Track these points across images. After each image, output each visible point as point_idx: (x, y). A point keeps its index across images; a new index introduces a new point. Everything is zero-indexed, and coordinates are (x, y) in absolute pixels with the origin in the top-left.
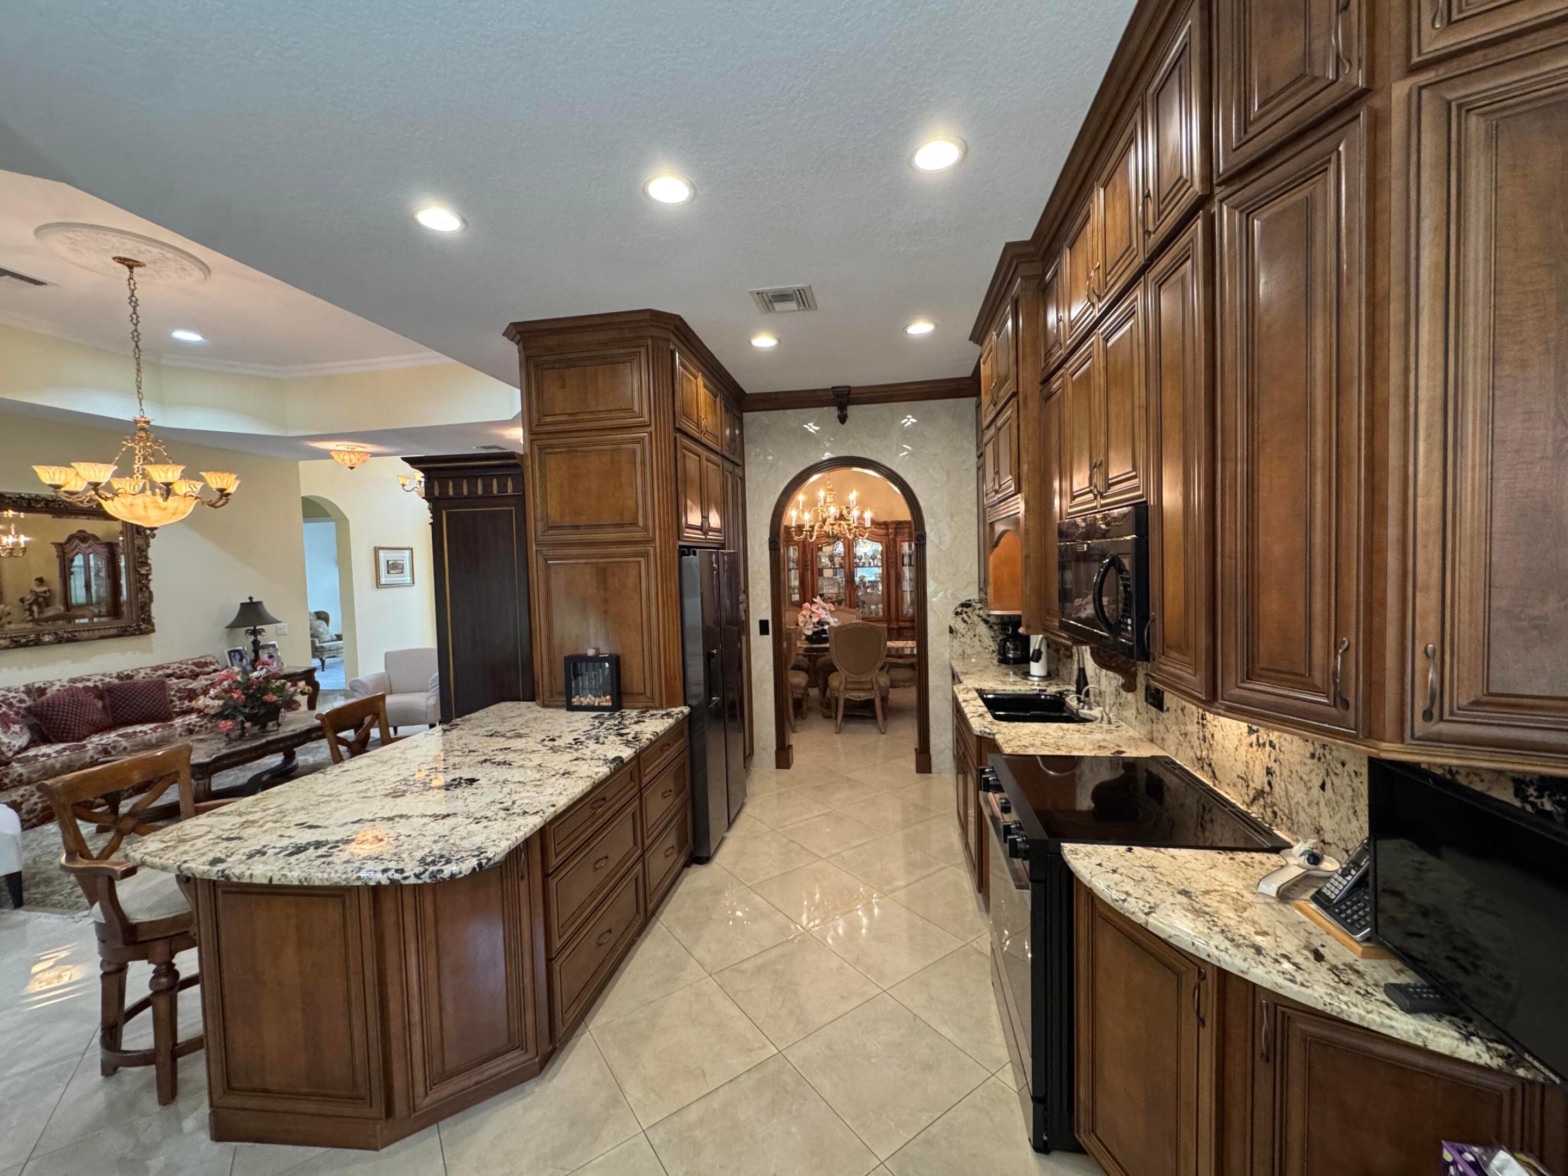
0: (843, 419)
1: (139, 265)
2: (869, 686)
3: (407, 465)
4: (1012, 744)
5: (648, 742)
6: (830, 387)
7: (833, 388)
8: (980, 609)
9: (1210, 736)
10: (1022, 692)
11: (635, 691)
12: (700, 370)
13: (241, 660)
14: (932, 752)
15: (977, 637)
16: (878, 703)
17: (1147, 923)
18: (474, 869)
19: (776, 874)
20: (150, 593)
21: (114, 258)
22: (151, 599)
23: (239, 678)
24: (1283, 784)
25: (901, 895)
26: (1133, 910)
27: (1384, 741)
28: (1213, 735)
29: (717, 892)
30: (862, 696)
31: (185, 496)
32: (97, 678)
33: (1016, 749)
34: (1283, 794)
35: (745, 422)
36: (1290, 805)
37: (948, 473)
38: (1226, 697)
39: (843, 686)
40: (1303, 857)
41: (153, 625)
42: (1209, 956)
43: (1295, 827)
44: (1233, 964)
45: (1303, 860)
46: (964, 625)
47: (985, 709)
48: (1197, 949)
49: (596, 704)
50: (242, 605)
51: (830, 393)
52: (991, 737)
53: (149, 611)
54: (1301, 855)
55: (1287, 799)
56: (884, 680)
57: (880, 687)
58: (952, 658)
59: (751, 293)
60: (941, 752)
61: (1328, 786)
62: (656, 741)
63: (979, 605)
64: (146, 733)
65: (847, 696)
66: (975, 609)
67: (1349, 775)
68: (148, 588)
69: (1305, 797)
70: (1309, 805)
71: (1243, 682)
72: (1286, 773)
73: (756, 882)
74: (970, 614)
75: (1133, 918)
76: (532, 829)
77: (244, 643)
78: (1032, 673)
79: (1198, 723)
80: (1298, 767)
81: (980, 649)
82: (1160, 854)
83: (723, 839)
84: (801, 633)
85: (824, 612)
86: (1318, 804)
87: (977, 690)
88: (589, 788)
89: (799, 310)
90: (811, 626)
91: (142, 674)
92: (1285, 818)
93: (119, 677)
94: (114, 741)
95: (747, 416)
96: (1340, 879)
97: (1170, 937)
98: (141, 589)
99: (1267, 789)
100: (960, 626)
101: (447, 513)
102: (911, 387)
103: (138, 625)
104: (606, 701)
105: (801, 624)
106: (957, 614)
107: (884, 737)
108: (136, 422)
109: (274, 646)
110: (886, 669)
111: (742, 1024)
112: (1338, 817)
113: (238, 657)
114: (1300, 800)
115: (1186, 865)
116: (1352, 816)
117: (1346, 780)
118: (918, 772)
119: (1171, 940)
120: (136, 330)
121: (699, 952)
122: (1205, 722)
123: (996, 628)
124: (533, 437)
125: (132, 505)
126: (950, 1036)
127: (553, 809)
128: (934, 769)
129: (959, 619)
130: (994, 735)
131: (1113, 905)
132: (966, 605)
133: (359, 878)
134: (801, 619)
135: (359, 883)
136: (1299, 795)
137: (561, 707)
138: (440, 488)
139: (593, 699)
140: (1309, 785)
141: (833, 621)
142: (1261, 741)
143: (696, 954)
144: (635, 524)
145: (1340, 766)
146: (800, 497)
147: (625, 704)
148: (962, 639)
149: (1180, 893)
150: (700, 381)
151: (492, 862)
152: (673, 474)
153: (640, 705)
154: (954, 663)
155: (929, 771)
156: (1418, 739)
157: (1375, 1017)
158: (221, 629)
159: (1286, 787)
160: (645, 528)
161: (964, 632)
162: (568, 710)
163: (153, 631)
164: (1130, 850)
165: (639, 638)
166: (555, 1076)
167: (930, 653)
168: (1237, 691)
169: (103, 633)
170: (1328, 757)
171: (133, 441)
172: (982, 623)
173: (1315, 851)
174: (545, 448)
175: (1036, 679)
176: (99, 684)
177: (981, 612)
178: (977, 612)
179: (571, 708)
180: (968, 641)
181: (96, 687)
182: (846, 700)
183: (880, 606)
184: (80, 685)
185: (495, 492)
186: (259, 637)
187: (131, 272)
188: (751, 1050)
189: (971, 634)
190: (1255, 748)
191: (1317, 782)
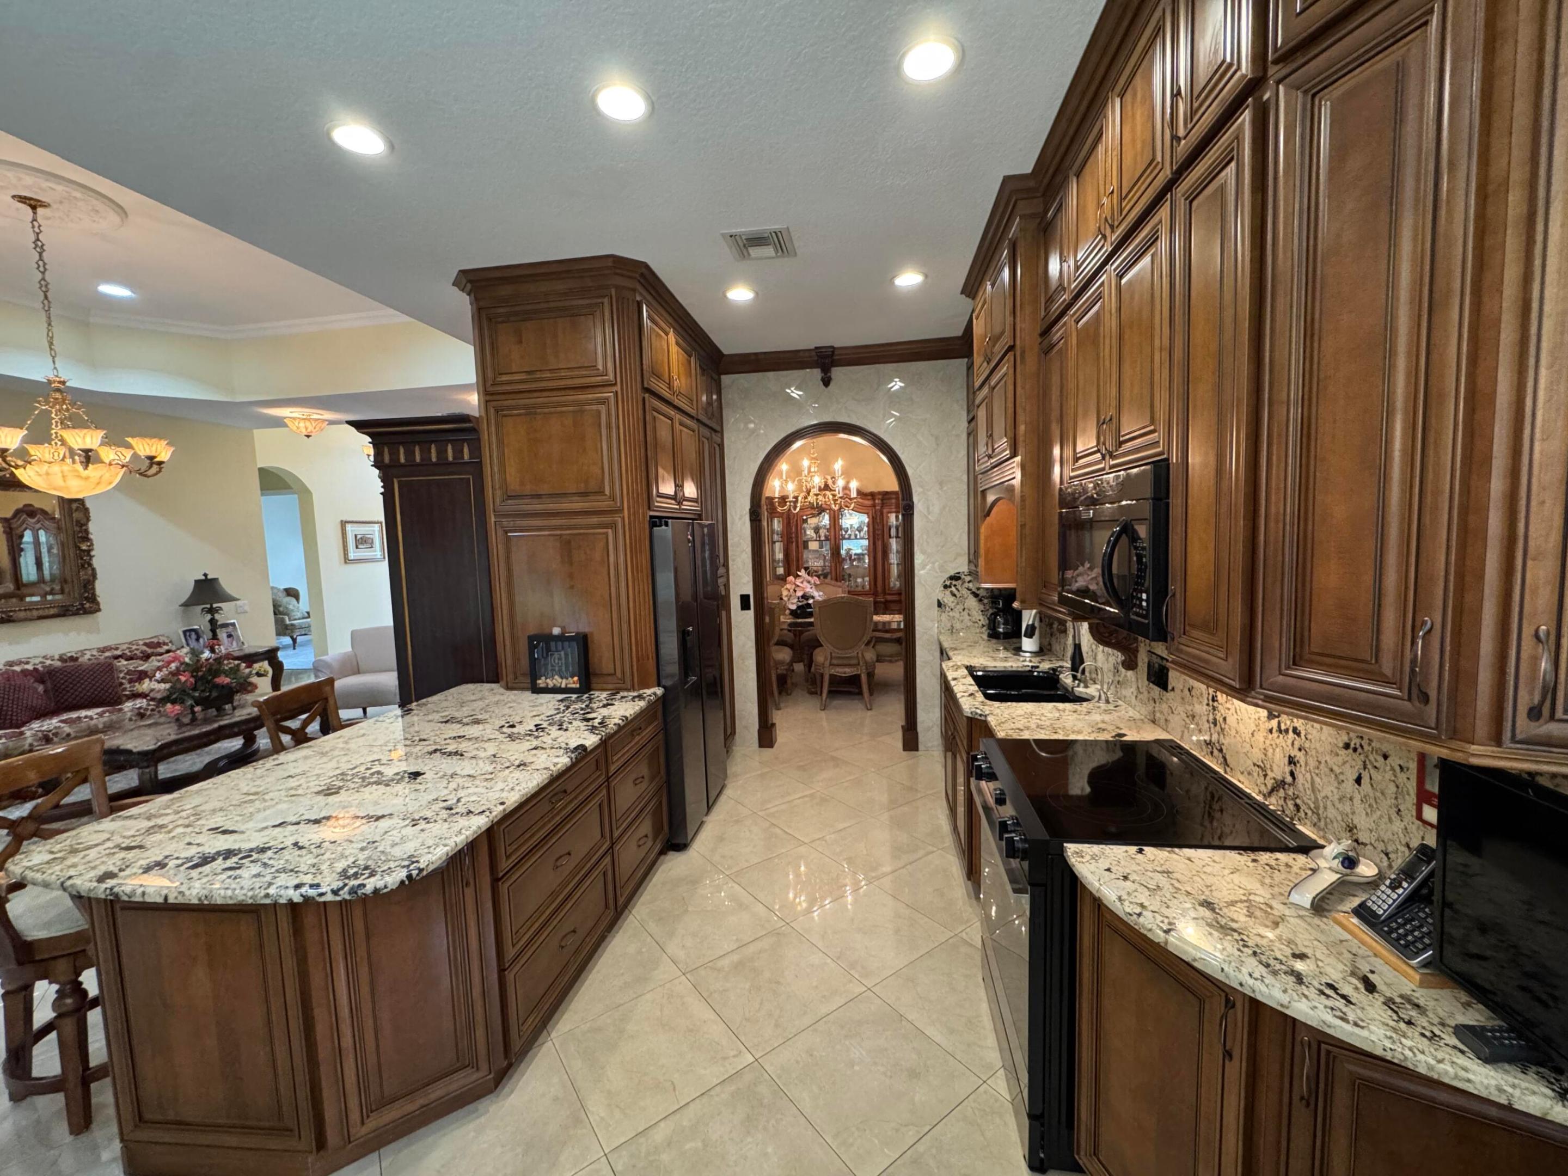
0: (826, 382)
1: (44, 205)
2: (854, 662)
3: (353, 429)
4: (1005, 726)
5: (615, 728)
6: (812, 347)
7: (816, 348)
8: (969, 582)
9: (1221, 720)
10: (1014, 669)
11: (605, 672)
12: (671, 326)
13: (198, 640)
14: (920, 728)
15: (966, 611)
16: (864, 678)
17: (1166, 942)
18: (402, 882)
19: (756, 861)
20: (94, 569)
21: (14, 197)
22: (94, 575)
23: (187, 660)
24: (1308, 776)
25: (887, 882)
26: (1149, 926)
27: (1473, 744)
28: (1225, 719)
29: (693, 881)
30: (848, 672)
31: (110, 464)
32: (37, 661)
33: (1010, 732)
34: (1308, 785)
35: (723, 386)
36: (1317, 799)
37: (937, 438)
38: (1264, 685)
39: (827, 663)
40: (1337, 861)
41: (98, 604)
42: (1241, 985)
43: (1322, 824)
44: (1270, 996)
45: (1336, 864)
46: (952, 599)
47: (976, 688)
48: (1227, 977)
49: (563, 686)
50: (197, 582)
51: (814, 353)
52: (983, 718)
53: (93, 589)
54: (1334, 858)
55: (1313, 791)
56: (870, 655)
57: (866, 662)
58: (940, 633)
59: (723, 235)
60: (929, 729)
61: (1366, 779)
62: (624, 726)
63: (968, 578)
64: (91, 718)
65: (833, 672)
66: (964, 582)
67: (1392, 769)
68: (90, 565)
69: (1335, 791)
70: (1340, 800)
71: (1288, 668)
72: (1312, 763)
73: (734, 870)
74: (959, 587)
75: (1149, 935)
76: (475, 832)
77: (201, 622)
78: (1023, 649)
79: (1208, 705)
80: (1328, 758)
81: (969, 624)
82: (1175, 856)
83: (702, 823)
84: (785, 608)
85: (809, 586)
86: (1351, 799)
87: (967, 667)
88: (546, 782)
89: (777, 257)
90: (796, 600)
91: (87, 656)
92: (1309, 813)
93: (61, 659)
94: (56, 728)
95: (726, 379)
96: (1389, 891)
97: (1195, 960)
98: (83, 566)
99: (1289, 779)
100: (948, 599)
101: (399, 482)
102: (899, 347)
103: (82, 605)
104: (573, 682)
105: (785, 599)
106: (946, 587)
107: (869, 713)
108: (50, 382)
109: (233, 624)
110: (872, 644)
111: (716, 1030)
112: (1375, 817)
113: (194, 636)
114: (1330, 794)
115: (1205, 869)
116: (1394, 816)
117: (1389, 775)
118: (905, 749)
119: (1196, 964)
120: (43, 279)
121: (673, 948)
122: (1215, 704)
123: (986, 601)
124: (488, 398)
125: (47, 474)
126: (938, 1038)
127: (501, 808)
128: (921, 747)
129: (948, 592)
130: (986, 716)
131: (1125, 919)
132: (956, 578)
133: (267, 896)
134: (785, 593)
135: (268, 901)
136: (1328, 789)
137: (523, 689)
138: (390, 454)
139: (560, 680)
140: (1341, 777)
141: (818, 595)
142: (1283, 727)
143: (669, 951)
144: (601, 492)
145: (1381, 759)
146: (783, 466)
147: (594, 686)
148: (951, 614)
149: (1201, 905)
150: (672, 338)
151: (425, 873)
152: (642, 438)
153: (610, 686)
154: (942, 638)
155: (916, 749)
156: (1518, 742)
157: (1446, 1067)
158: (176, 607)
159: (1312, 778)
160: (613, 498)
161: (952, 605)
162: (533, 692)
163: (99, 610)
164: (1141, 851)
165: (607, 616)
166: (512, 1092)
167: (917, 628)
168: (1280, 679)
169: (41, 613)
170: (1366, 747)
171: (47, 403)
172: (971, 596)
173: (1350, 853)
174: (502, 410)
175: (1028, 655)
176: (40, 667)
177: (971, 585)
178: (966, 585)
179: (537, 690)
180: (957, 615)
181: (36, 670)
182: (831, 675)
183: (867, 579)
184: (17, 668)
185: (450, 459)
186: (217, 616)
187: (35, 213)
188: (725, 1058)
189: (960, 607)
190: (1275, 734)
191: (1351, 775)
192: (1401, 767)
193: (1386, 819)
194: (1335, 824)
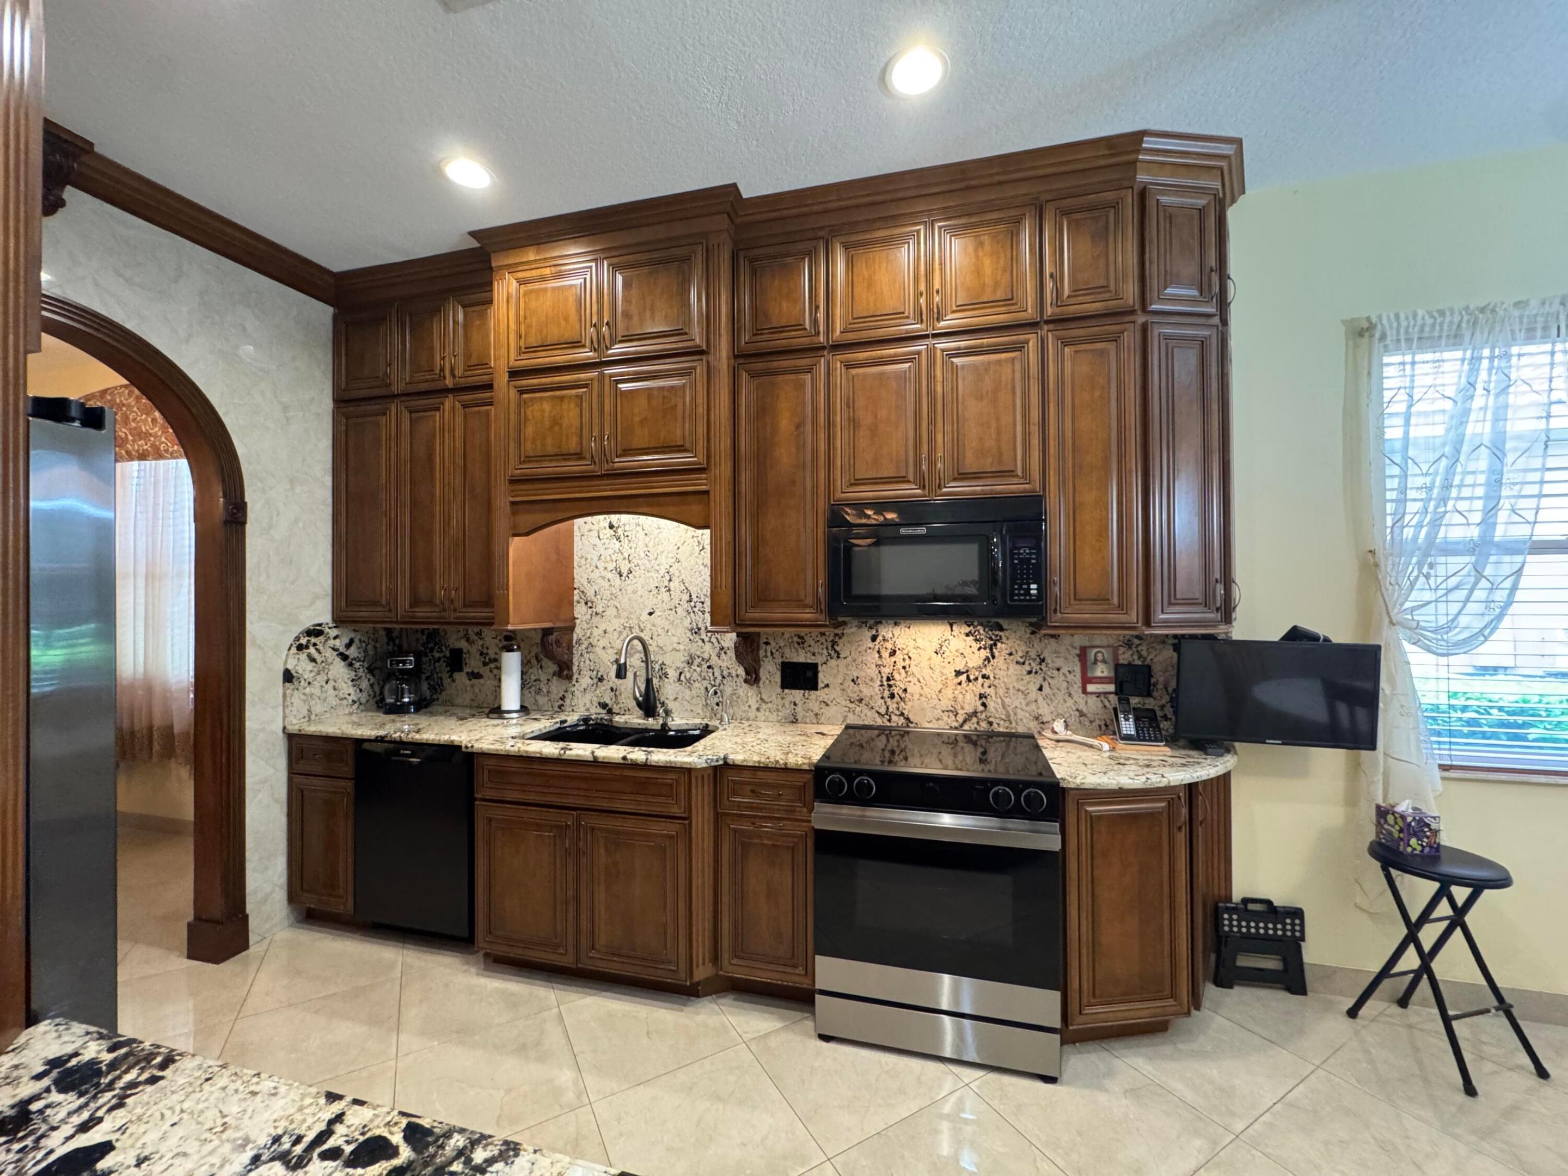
0: (50, 202)
8: (335, 638)
9: (900, 692)
15: (331, 683)
24: (999, 701)
28: (905, 690)
34: (998, 706)
36: (1007, 712)
43: (1014, 724)
46: (310, 666)
55: (1004, 708)
61: (1045, 685)
63: (334, 632)
66: (327, 639)
67: (1064, 674)
69: (1022, 701)
70: (1027, 705)
72: (1001, 691)
74: (320, 647)
79: (882, 685)
80: (1014, 684)
81: (334, 702)
86: (1036, 701)
92: (1002, 722)
99: (982, 708)
100: (302, 667)
106: (300, 648)
112: (1054, 704)
114: (1018, 705)
117: (1062, 678)
123: (357, 665)
129: (303, 656)
132: (315, 632)
136: (1019, 701)
140: (1027, 692)
142: (972, 677)
145: (1056, 672)
148: (308, 690)
155: (246, 945)
159: (1002, 701)
161: (309, 677)
170: (1044, 669)
172: (338, 660)
177: (337, 643)
178: (331, 642)
180: (317, 692)
189: (322, 678)
191: (1034, 688)
192: (1070, 672)
193: (1062, 702)
194: (1025, 721)
